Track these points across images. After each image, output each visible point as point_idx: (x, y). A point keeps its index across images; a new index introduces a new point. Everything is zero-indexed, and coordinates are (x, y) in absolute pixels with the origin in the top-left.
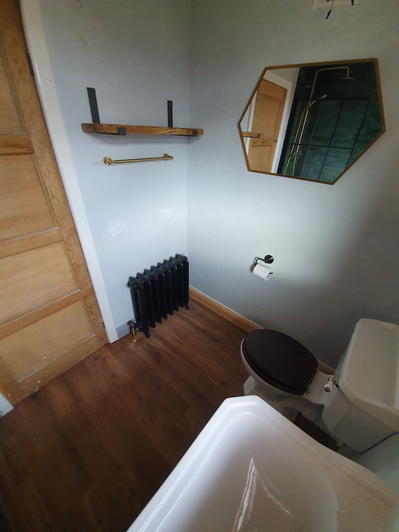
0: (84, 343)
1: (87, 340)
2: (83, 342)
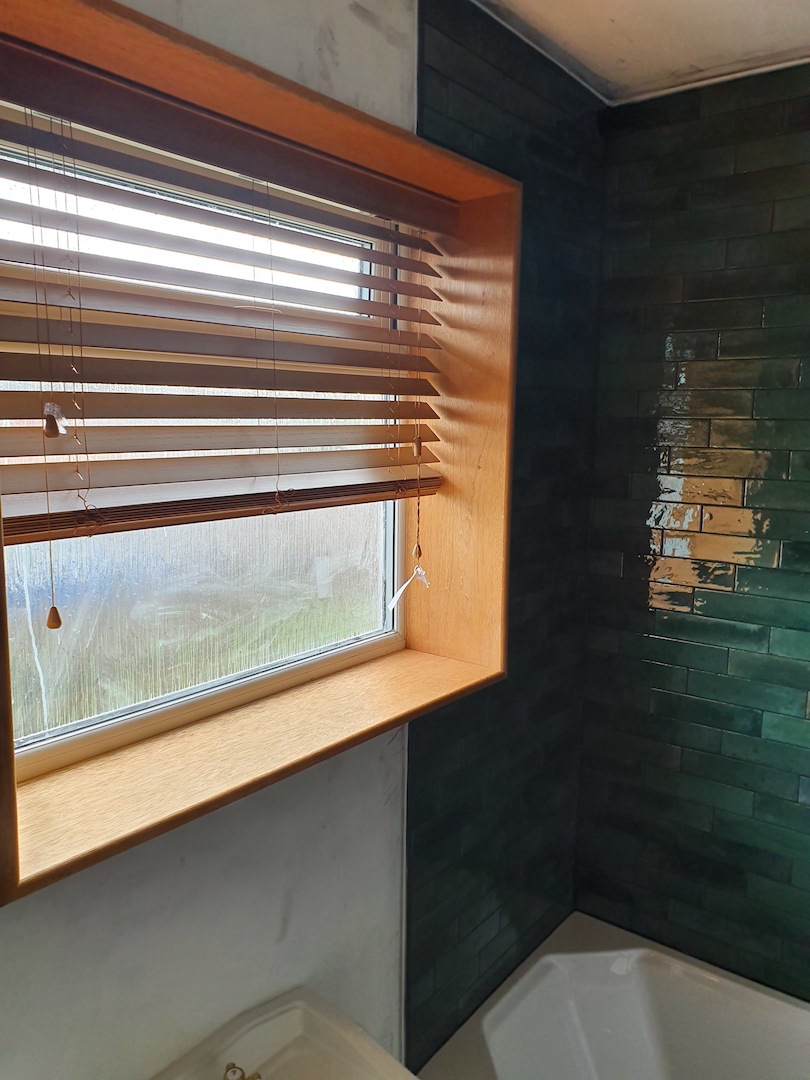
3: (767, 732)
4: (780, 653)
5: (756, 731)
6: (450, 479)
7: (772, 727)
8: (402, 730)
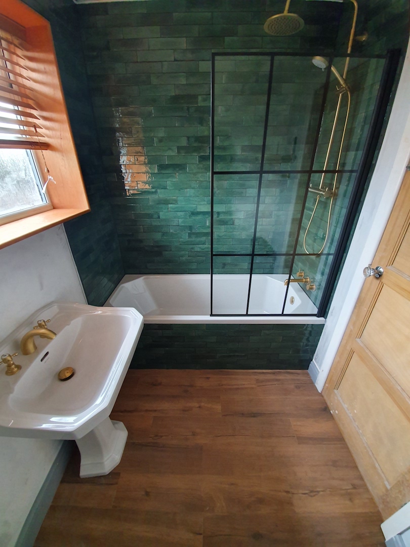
0: (375, 468)
1: (380, 471)
2: (377, 465)
3: (161, 217)
4: (161, 196)
5: (159, 217)
6: (51, 144)
7: (162, 215)
8: (61, 225)
